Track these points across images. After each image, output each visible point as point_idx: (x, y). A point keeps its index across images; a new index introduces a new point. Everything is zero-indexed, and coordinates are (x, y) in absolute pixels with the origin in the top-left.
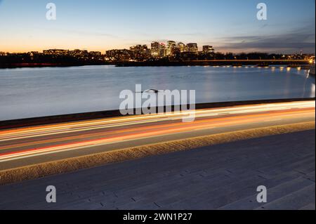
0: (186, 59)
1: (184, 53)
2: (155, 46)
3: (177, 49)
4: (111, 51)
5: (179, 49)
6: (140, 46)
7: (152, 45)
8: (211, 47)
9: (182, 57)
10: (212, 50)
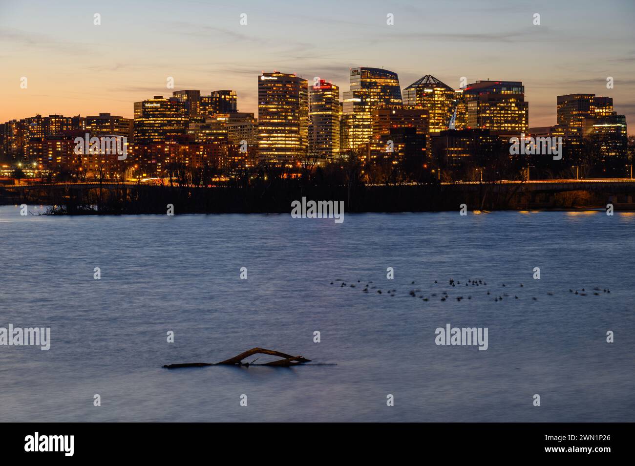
0: (461, 170)
1: (450, 135)
2: (281, 96)
3: (405, 113)
4: (22, 125)
5: (418, 117)
6: (193, 95)
7: (265, 89)
8: (606, 102)
9: (441, 160)
10: (614, 118)
